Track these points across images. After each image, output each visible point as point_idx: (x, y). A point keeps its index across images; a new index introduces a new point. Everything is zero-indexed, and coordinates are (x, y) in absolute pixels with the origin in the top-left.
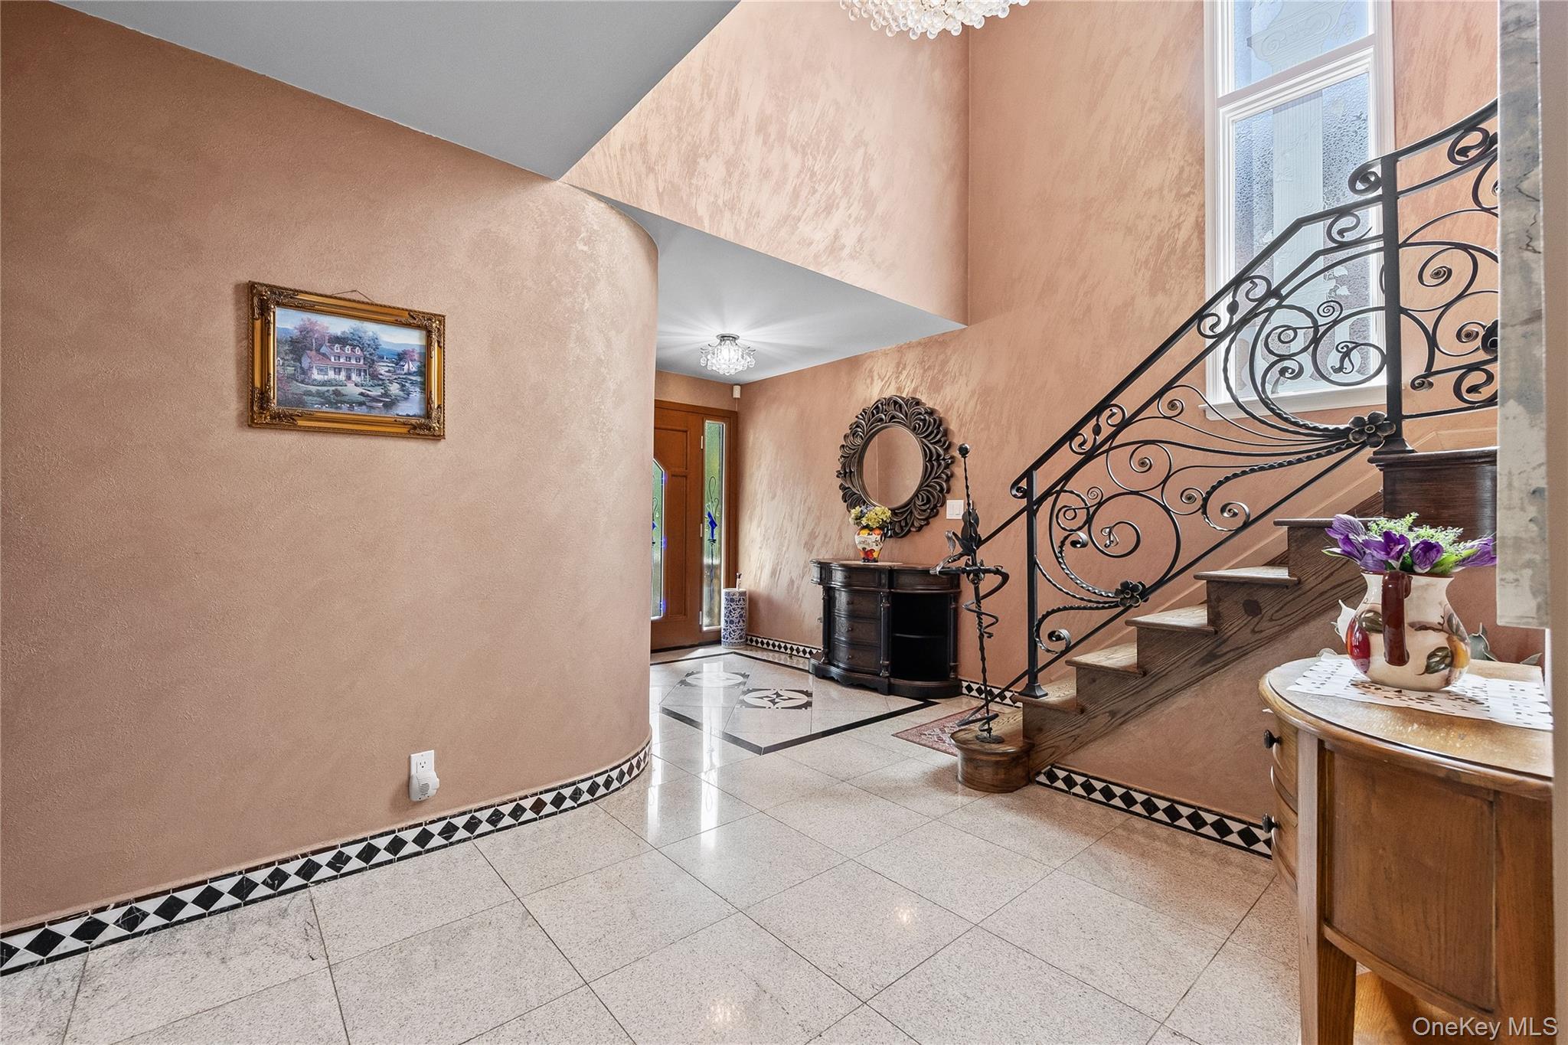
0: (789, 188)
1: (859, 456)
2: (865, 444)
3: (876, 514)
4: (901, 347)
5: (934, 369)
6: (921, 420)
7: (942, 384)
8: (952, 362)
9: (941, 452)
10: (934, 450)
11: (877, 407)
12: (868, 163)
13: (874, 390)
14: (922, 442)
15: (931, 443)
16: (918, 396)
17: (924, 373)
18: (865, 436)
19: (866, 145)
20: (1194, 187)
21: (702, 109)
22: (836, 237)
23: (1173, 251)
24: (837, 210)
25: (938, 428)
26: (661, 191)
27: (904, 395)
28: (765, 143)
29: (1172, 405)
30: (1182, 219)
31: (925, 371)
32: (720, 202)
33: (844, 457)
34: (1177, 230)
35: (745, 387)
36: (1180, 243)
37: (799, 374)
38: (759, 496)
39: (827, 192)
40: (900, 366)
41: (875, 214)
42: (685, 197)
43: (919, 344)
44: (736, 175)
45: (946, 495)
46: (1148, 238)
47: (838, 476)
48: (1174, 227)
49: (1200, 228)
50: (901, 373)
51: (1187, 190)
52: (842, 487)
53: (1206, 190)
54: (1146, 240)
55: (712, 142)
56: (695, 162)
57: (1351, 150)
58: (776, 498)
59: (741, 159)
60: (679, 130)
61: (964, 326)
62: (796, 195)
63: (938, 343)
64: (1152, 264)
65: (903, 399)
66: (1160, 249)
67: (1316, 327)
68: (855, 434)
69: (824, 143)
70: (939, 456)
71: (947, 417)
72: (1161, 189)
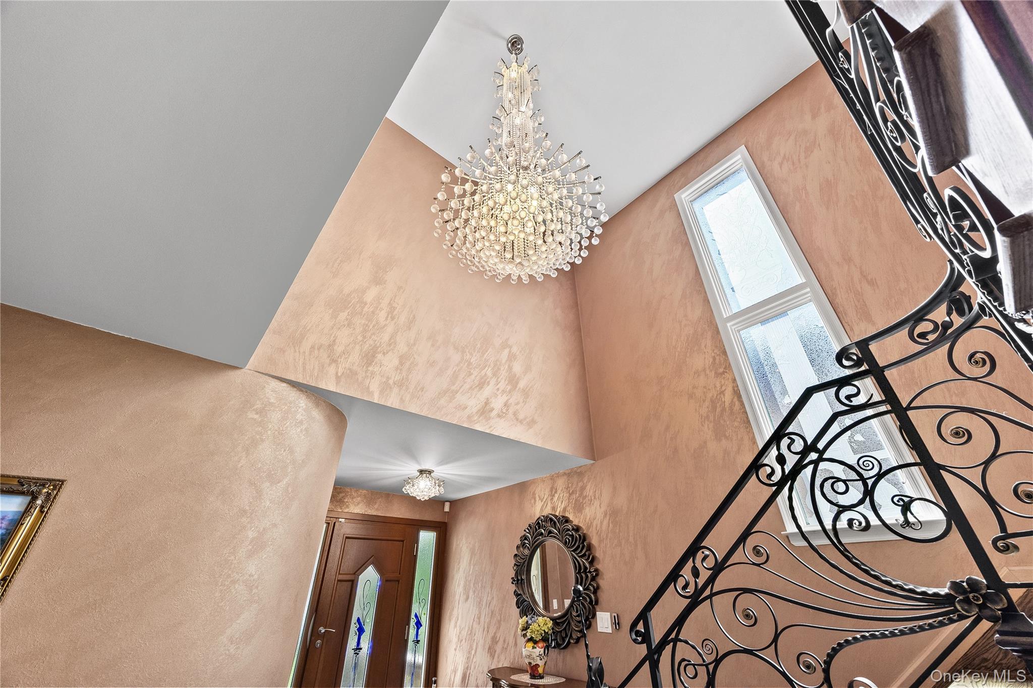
0: (450, 372)
1: (528, 566)
2: (532, 552)
3: (539, 626)
4: (553, 476)
5: (576, 494)
6: (570, 535)
7: (583, 505)
8: (588, 487)
9: (587, 565)
10: (581, 563)
11: (539, 523)
12: (512, 357)
13: (539, 508)
14: (572, 555)
15: (579, 557)
16: (567, 515)
17: (570, 496)
18: (531, 548)
19: (511, 347)
20: (725, 368)
21: (385, 325)
22: (487, 403)
23: (724, 410)
24: (488, 386)
25: (583, 543)
26: (339, 375)
27: (557, 514)
28: (433, 345)
29: (757, 551)
30: (723, 388)
31: (570, 494)
32: (391, 382)
33: (517, 565)
34: (722, 396)
35: (453, 503)
36: (727, 404)
37: (487, 494)
38: (457, 597)
39: (480, 374)
40: (553, 491)
41: (517, 389)
42: (360, 379)
43: (565, 474)
44: (408, 364)
45: (595, 606)
46: (704, 401)
47: (512, 583)
48: (720, 393)
49: (737, 393)
50: (554, 496)
51: (721, 370)
52: (517, 594)
53: (733, 369)
54: (704, 402)
55: (390, 345)
56: (374, 356)
57: (821, 344)
58: (469, 600)
59: (413, 355)
60: (364, 337)
61: (592, 462)
62: (455, 376)
63: (576, 474)
64: (712, 418)
65: (556, 516)
66: (714, 408)
67: (864, 480)
68: (523, 545)
69: (479, 346)
70: (586, 568)
71: (589, 534)
72: (704, 370)
